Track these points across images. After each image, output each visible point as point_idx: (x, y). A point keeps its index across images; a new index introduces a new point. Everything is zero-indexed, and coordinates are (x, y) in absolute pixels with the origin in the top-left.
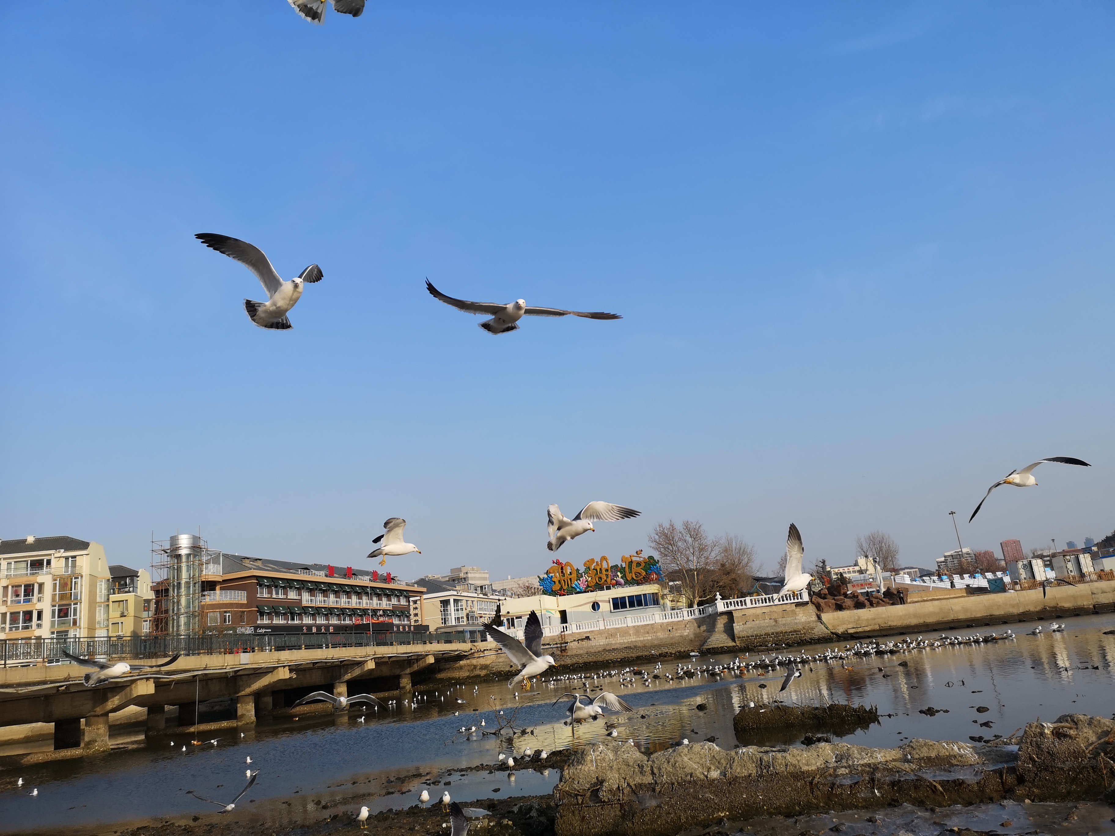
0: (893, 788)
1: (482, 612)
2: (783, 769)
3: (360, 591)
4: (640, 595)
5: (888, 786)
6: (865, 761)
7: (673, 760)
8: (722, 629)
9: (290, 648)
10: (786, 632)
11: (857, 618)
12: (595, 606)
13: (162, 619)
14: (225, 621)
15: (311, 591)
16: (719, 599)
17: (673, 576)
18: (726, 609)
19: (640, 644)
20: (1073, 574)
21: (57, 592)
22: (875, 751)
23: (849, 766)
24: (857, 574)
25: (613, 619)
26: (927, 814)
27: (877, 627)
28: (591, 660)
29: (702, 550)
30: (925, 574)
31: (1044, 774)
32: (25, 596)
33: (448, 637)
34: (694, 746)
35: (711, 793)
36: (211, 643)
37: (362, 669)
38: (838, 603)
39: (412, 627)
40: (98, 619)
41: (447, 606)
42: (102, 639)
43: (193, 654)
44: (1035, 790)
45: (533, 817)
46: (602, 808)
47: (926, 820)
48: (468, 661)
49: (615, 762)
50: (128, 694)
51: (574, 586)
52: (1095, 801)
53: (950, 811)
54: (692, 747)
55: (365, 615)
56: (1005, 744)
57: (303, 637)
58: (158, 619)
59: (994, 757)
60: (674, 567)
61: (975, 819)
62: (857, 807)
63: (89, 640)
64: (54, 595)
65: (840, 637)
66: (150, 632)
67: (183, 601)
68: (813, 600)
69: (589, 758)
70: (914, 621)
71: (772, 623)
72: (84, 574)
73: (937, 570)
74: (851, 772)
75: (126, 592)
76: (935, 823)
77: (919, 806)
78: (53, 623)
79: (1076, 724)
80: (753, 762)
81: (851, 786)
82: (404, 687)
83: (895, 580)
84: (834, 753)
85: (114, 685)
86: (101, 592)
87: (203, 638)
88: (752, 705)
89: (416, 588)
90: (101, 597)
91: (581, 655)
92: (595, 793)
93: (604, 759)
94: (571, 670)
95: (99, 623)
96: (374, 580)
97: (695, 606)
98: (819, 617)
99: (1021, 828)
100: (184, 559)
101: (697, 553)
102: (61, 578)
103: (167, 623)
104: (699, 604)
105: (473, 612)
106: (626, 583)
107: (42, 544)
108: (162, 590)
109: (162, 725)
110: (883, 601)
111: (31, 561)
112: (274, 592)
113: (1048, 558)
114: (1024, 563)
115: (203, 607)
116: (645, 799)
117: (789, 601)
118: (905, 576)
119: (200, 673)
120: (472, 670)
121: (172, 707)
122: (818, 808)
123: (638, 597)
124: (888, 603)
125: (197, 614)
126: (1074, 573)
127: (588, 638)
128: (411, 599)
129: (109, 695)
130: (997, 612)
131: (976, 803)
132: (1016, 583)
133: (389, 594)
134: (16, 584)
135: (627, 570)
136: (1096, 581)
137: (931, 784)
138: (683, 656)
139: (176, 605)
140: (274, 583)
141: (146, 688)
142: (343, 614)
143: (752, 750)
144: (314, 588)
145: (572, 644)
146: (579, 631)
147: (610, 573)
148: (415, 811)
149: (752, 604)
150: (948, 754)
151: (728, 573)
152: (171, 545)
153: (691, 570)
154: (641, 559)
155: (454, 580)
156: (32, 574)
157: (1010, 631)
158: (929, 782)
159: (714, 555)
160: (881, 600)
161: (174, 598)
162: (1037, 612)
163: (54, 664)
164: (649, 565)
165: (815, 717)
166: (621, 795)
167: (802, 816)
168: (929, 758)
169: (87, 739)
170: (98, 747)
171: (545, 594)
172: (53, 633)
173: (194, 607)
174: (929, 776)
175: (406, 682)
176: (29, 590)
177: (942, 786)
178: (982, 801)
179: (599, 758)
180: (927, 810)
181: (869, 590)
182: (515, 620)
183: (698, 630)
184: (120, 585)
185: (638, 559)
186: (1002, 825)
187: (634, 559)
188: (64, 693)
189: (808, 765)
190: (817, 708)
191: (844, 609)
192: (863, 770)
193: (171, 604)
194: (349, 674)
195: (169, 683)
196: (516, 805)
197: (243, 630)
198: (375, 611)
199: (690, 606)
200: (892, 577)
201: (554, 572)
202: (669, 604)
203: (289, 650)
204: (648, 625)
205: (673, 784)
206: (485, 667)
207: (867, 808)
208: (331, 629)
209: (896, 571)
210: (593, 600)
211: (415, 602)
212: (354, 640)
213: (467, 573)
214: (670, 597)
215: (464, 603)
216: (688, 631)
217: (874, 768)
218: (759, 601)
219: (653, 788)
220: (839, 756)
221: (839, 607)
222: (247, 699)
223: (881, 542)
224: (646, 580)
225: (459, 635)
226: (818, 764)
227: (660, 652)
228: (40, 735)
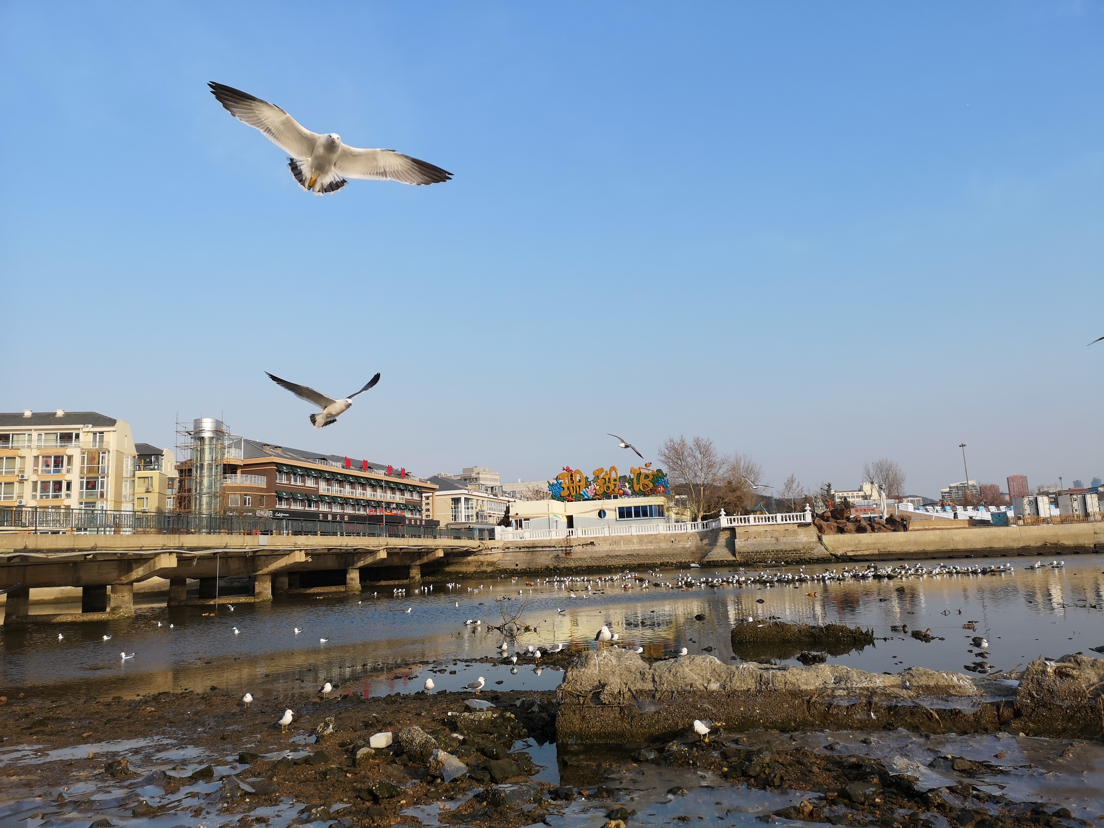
0: (889, 713)
1: (492, 512)
2: (782, 686)
3: (375, 484)
4: (646, 506)
5: (884, 710)
6: (864, 685)
7: (674, 670)
8: (724, 544)
9: (306, 533)
10: (786, 551)
11: (857, 541)
12: (602, 514)
13: (185, 497)
14: (245, 503)
15: (328, 481)
16: (723, 515)
17: (680, 489)
18: (730, 525)
19: (642, 553)
20: (1077, 513)
21: (86, 465)
22: (874, 676)
23: (847, 689)
24: (861, 499)
25: (618, 527)
26: (922, 740)
28: (594, 564)
29: (710, 466)
30: (927, 503)
31: (1041, 709)
32: (55, 466)
33: (457, 533)
34: (696, 658)
35: (709, 704)
36: (232, 523)
37: (374, 558)
38: (840, 526)
39: (423, 522)
40: (124, 493)
41: (458, 503)
42: (128, 513)
43: (214, 533)
44: (1031, 725)
45: (534, 712)
46: (602, 710)
47: (920, 746)
48: (476, 557)
49: (618, 668)
50: (152, 566)
51: (582, 493)
52: (1091, 739)
53: (944, 738)
54: (694, 659)
55: (379, 507)
56: (1005, 678)
57: (319, 523)
58: (181, 497)
59: (993, 690)
60: (682, 481)
61: (969, 749)
62: (851, 728)
63: (115, 513)
64: (82, 468)
65: (839, 558)
66: (173, 509)
67: (206, 481)
68: (816, 522)
69: (592, 662)
70: (913, 549)
71: (773, 541)
72: (111, 450)
73: (940, 500)
74: (849, 694)
75: (151, 470)
76: (929, 749)
77: (913, 731)
78: (81, 494)
79: (1079, 664)
80: (753, 677)
81: (848, 708)
82: (413, 578)
83: (898, 508)
84: (833, 674)
85: (138, 557)
86: (127, 467)
87: (224, 519)
88: (751, 620)
89: (429, 485)
90: (127, 472)
91: (584, 559)
92: (596, 695)
93: (607, 664)
94: (574, 573)
95: (125, 497)
96: (389, 475)
97: (699, 520)
98: (820, 539)
99: (1015, 761)
100: (207, 442)
101: (705, 469)
102: (89, 452)
103: (189, 501)
104: (703, 519)
105: (482, 511)
106: (633, 494)
107: (71, 418)
108: (185, 470)
109: (184, 597)
110: (885, 527)
111: (61, 434)
112: (292, 480)
113: (1054, 496)
114: (1030, 499)
115: (224, 488)
116: (644, 705)
117: (792, 521)
118: (909, 504)
119: (220, 551)
120: (479, 566)
121: (193, 580)
122: (813, 726)
123: (644, 508)
124: (890, 529)
125: (218, 495)
126: (1079, 512)
127: (592, 543)
128: (424, 495)
129: (134, 566)
130: (996, 545)
131: (970, 733)
132: (1019, 518)
133: (403, 488)
134: (46, 455)
135: (635, 481)
136: (1100, 521)
137: (928, 711)
138: (685, 566)
139: (198, 485)
140: (292, 470)
141: (170, 562)
142: (358, 505)
143: (752, 666)
144: (332, 478)
145: (576, 548)
146: (584, 536)
147: (618, 483)
148: (421, 696)
149: (755, 521)
150: (947, 684)
151: (734, 491)
152: (195, 428)
153: (697, 485)
154: (650, 472)
155: (465, 480)
156: (61, 446)
157: (1008, 565)
158: (926, 709)
159: (722, 473)
160: (883, 526)
161: (196, 478)
162: (1037, 548)
163: (82, 533)
164: (657, 477)
165: (812, 635)
166: (622, 699)
167: (797, 733)
168: (928, 687)
169: (113, 604)
170: (122, 612)
171: (553, 499)
172: (81, 503)
173: (216, 488)
174: (927, 703)
175: (415, 573)
176: (58, 461)
177: (938, 714)
178: (976, 731)
179: (602, 662)
180: (921, 736)
181: (872, 516)
182: (523, 522)
183: (700, 543)
184: (145, 462)
185: (646, 471)
186: (996, 756)
187: (643, 471)
188: (91, 561)
189: (807, 685)
190: (814, 627)
191: (845, 532)
192: (861, 694)
193: (194, 484)
194: (362, 562)
195: (192, 558)
196: (518, 699)
197: (262, 513)
198: (388, 504)
199: (694, 519)
200: (896, 505)
201: (563, 479)
202: (673, 516)
203: (305, 535)
204: (652, 535)
205: (673, 692)
206: (492, 564)
207: (861, 729)
208: (346, 518)
209: (899, 499)
210: (600, 507)
211: (427, 498)
212: (368, 531)
213: (478, 473)
214: (675, 510)
215: (474, 502)
216: (690, 543)
217: (873, 692)
218: (762, 519)
219: (653, 695)
220: (838, 678)
221: (841, 530)
222: (264, 577)
223: (888, 470)
224: (653, 492)
225: (469, 532)
226: (816, 684)
227: (662, 561)
228: (69, 598)
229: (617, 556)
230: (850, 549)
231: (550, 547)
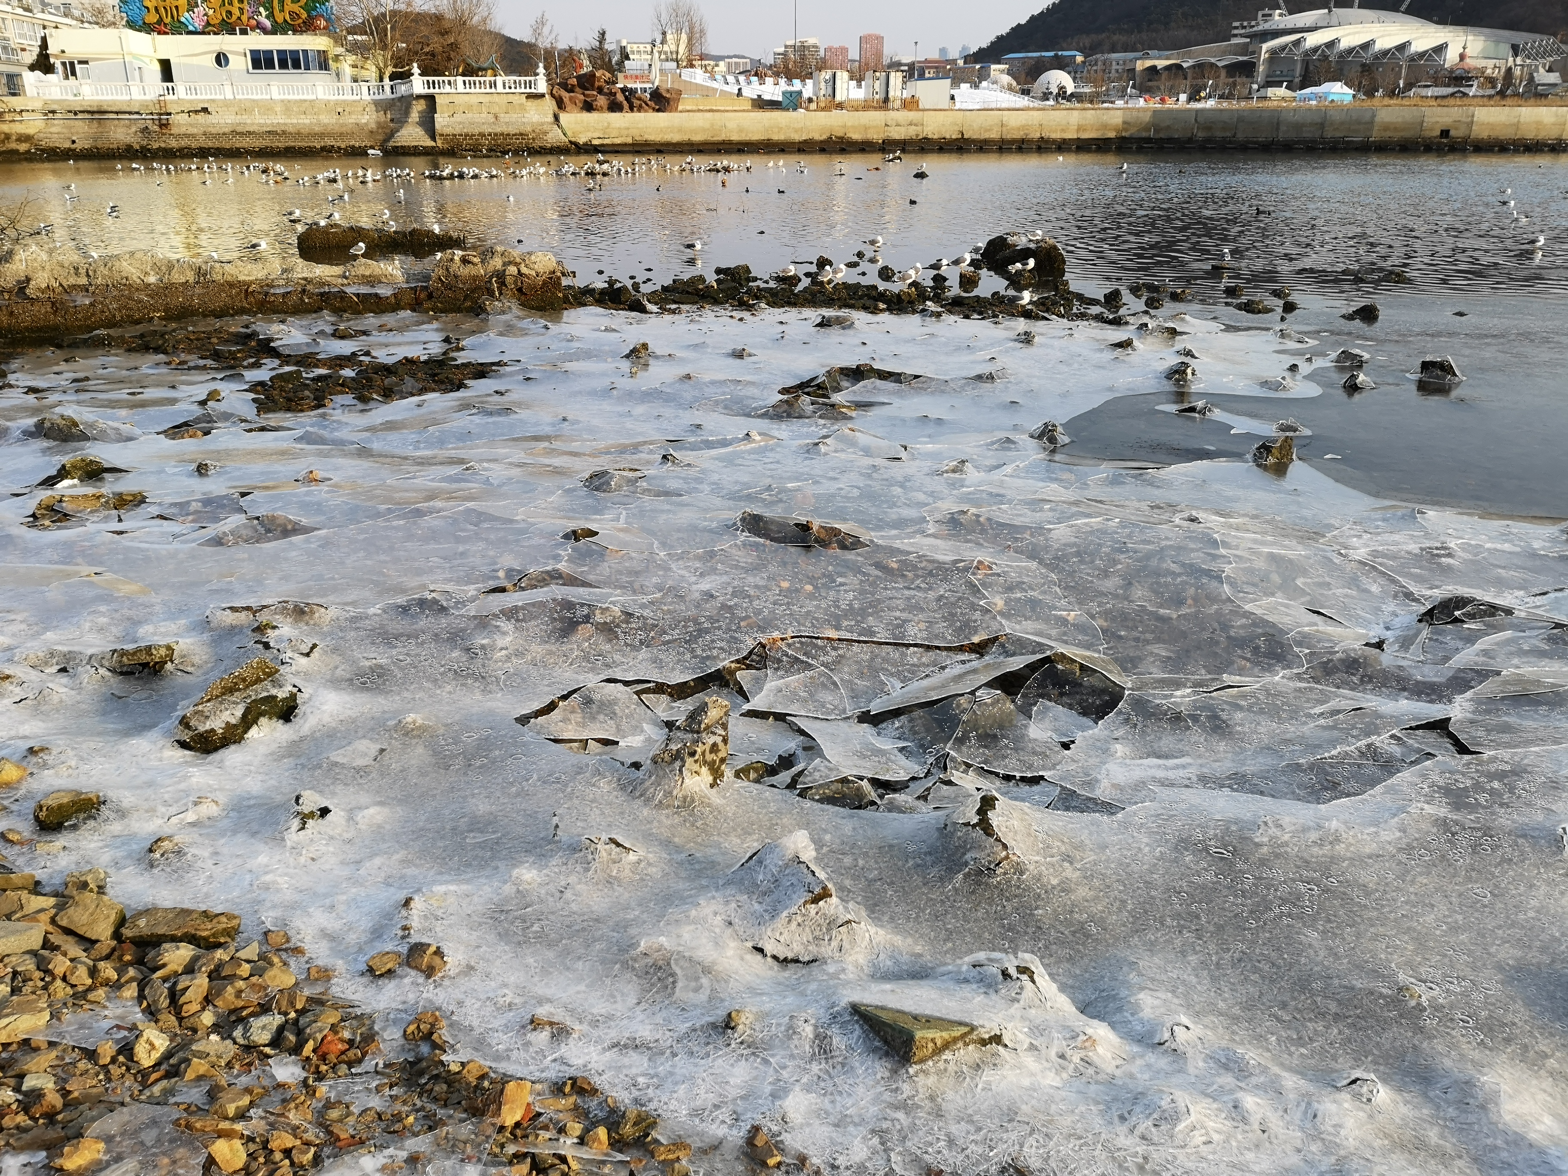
4: (299, 51)
7: (109, 264)
8: (418, 120)
10: (508, 135)
11: (607, 124)
12: (221, 59)
16: (416, 75)
18: (426, 91)
19: (291, 129)
25: (250, 84)
27: (629, 140)
28: (210, 144)
35: (146, 296)
38: (588, 100)
44: (439, 305)
46: (31, 305)
49: (48, 263)
51: (183, 19)
65: (580, 148)
68: (553, 92)
69: (18, 258)
71: (491, 118)
91: (193, 136)
92: (21, 290)
93: (33, 259)
94: (177, 158)
97: (387, 81)
98: (556, 118)
104: (391, 78)
106: (273, 28)
110: (647, 105)
114: (829, 74)
116: (77, 298)
117: (518, 90)
123: (295, 53)
124: (652, 108)
126: (879, 96)
127: (205, 110)
130: (775, 137)
138: (357, 153)
145: (179, 117)
146: (189, 97)
147: (246, 7)
149: (465, 87)
151: (446, 32)
160: (645, 102)
162: (821, 142)
166: (52, 294)
171: (130, 28)
181: (636, 86)
182: (78, 67)
183: (382, 118)
191: (594, 110)
199: (380, 78)
202: (345, 71)
204: (305, 100)
205: (108, 286)
206: (24, 138)
210: (217, 48)
214: (349, 61)
216: (368, 117)
218: (475, 83)
219: (87, 289)
221: (588, 107)
224: (307, 26)
227: (323, 144)
229: (250, 133)
231: (130, 113)
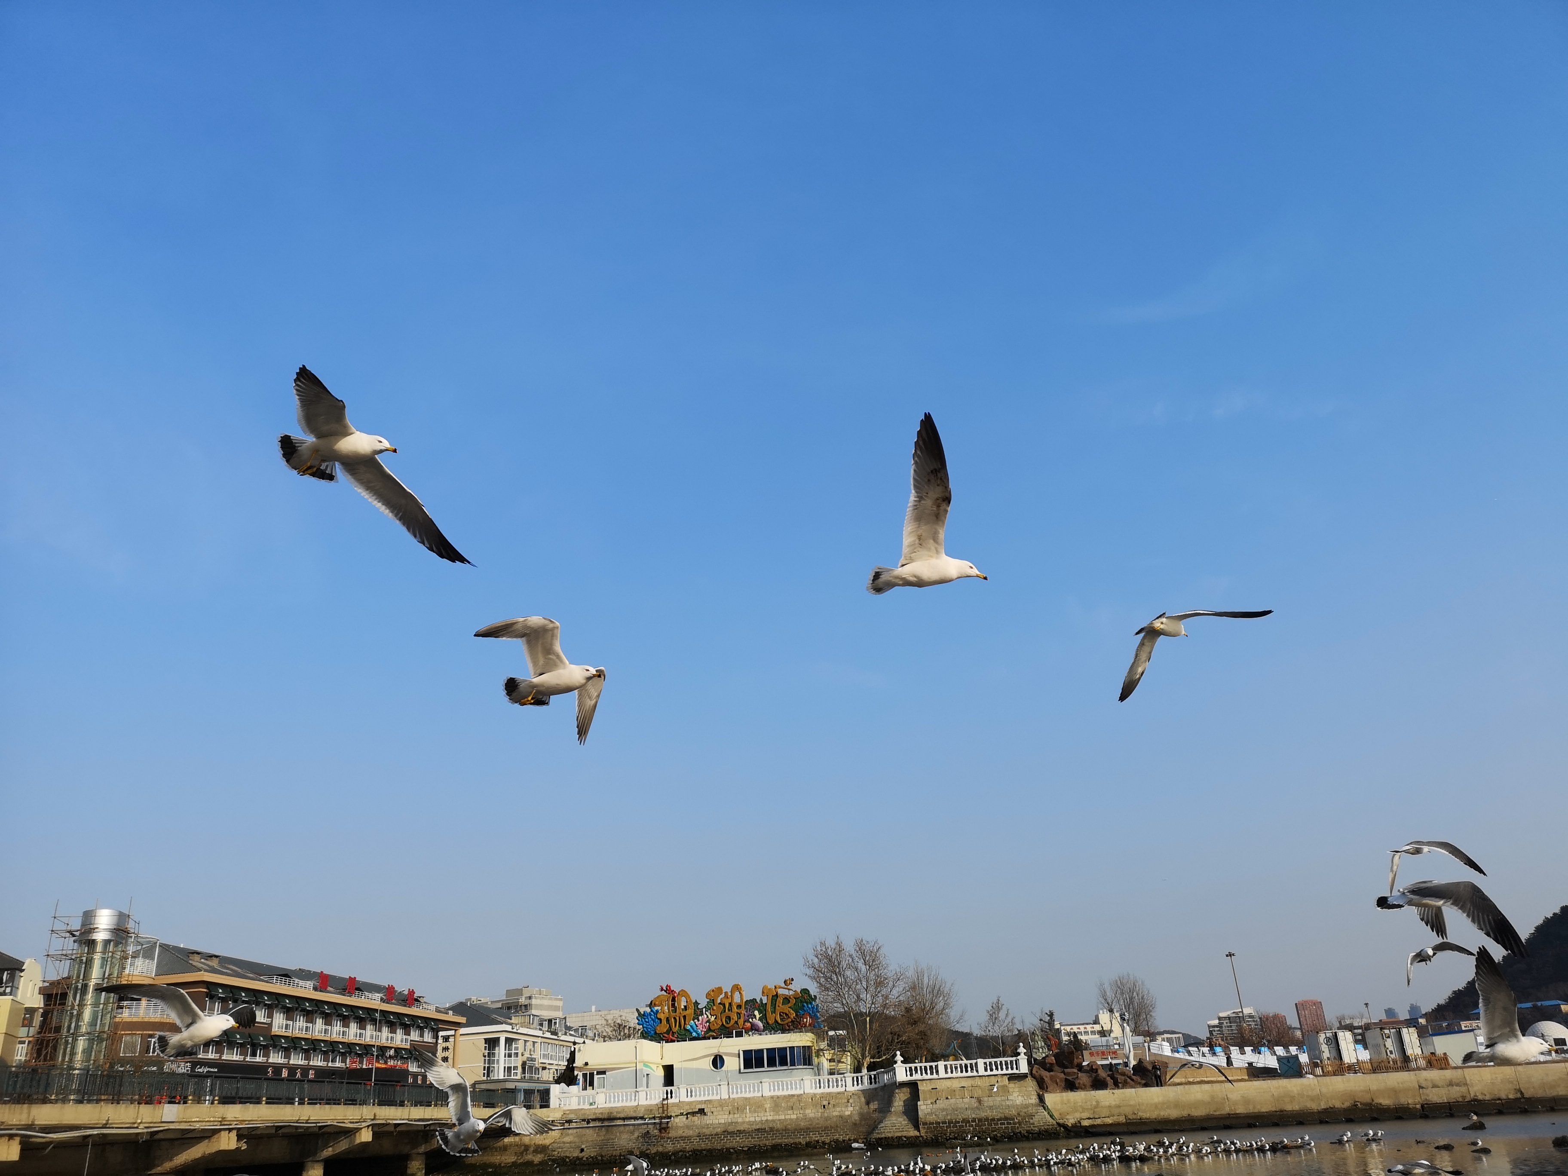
1: (547, 1061)
3: (365, 1017)
4: (786, 1049)
8: (901, 1109)
9: (244, 1100)
10: (993, 1119)
11: (1094, 1103)
12: (718, 1061)
13: (48, 1041)
14: (147, 1051)
15: (288, 1011)
16: (899, 1062)
17: (836, 1021)
18: (909, 1078)
19: (779, 1126)
20: (1393, 1056)
24: (1097, 1036)
25: (743, 1083)
27: (1122, 1119)
28: (703, 1146)
29: (879, 984)
30: (1191, 1042)
33: (490, 1096)
36: (121, 1085)
37: (351, 1142)
38: (1070, 1078)
41: (494, 1048)
43: (89, 1101)
51: (688, 1027)
55: (366, 1054)
57: (265, 1084)
58: (42, 1041)
60: (838, 1008)
65: (1070, 1131)
66: (26, 1061)
67: (87, 1014)
68: (1034, 1072)
71: (974, 1103)
73: (1208, 1038)
83: (1149, 1049)
87: (108, 1076)
89: (450, 1017)
91: (689, 1138)
94: (671, 1162)
96: (388, 1001)
97: (864, 1071)
98: (1041, 1099)
100: (99, 948)
101: (872, 989)
103: (55, 1048)
104: (870, 1069)
105: (532, 1060)
106: (765, 1029)
108: (56, 994)
110: (1132, 1080)
113: (1360, 1031)
114: (1328, 1035)
115: (117, 1025)
117: (1000, 1072)
118: (1164, 1043)
119: (96, 1133)
120: (521, 1154)
123: (783, 1051)
124: (1140, 1083)
125: (105, 1036)
126: (1396, 1055)
127: (702, 1111)
128: (441, 1033)
132: (1316, 1065)
133: (408, 1023)
135: (769, 1007)
136: (1424, 1069)
138: (841, 1148)
139: (74, 1020)
140: (233, 994)
141: (8, 1152)
142: (333, 1052)
144: (293, 1006)
145: (677, 1120)
146: (689, 1099)
147: (743, 1011)
149: (946, 1072)
151: (915, 1023)
152: (83, 925)
153: (862, 1014)
154: (791, 993)
155: (509, 1008)
159: (897, 993)
160: (1130, 1078)
161: (73, 1008)
162: (1345, 1110)
164: (801, 1002)
171: (644, 1038)
173: (103, 1025)
175: (416, 1167)
181: (1114, 1062)
182: (596, 1077)
183: (865, 1109)
185: (786, 992)
187: (780, 991)
191: (1077, 1089)
193: (68, 1018)
194: (331, 1149)
195: (44, 1146)
197: (174, 1066)
198: (382, 1050)
199: (857, 1069)
200: (1146, 1044)
201: (661, 1005)
202: (826, 1065)
203: (240, 1103)
204: (793, 1096)
206: (542, 1149)
208: (311, 1075)
209: (1151, 1036)
210: (715, 1051)
211: (446, 1039)
212: (344, 1094)
213: (530, 998)
214: (828, 1055)
215: (521, 1044)
216: (852, 1109)
218: (956, 1068)
221: (1071, 1086)
223: (1131, 991)
224: (795, 1025)
225: (508, 1096)
227: (808, 1140)
229: (740, 1131)
230: (1086, 1115)
231: (635, 1118)
